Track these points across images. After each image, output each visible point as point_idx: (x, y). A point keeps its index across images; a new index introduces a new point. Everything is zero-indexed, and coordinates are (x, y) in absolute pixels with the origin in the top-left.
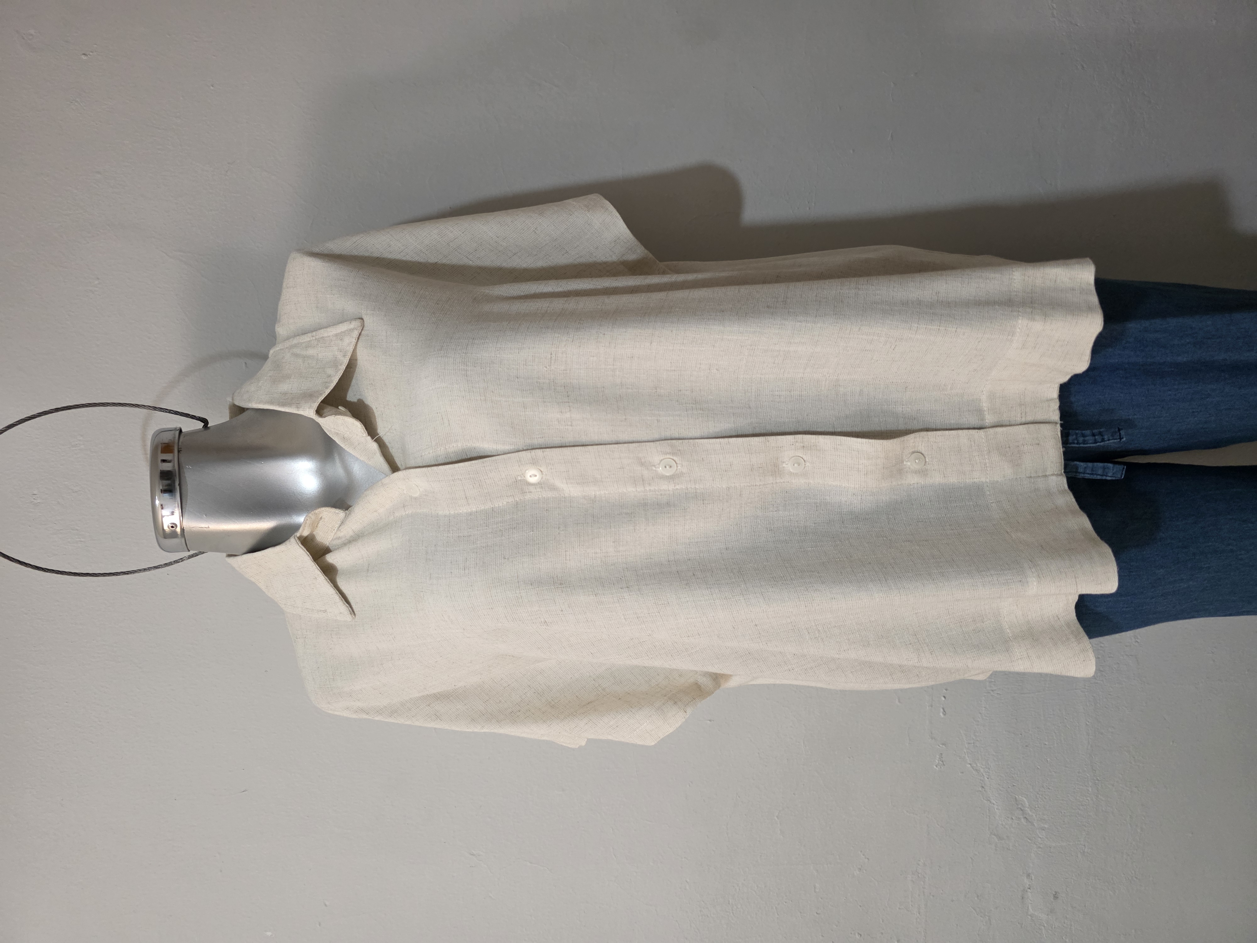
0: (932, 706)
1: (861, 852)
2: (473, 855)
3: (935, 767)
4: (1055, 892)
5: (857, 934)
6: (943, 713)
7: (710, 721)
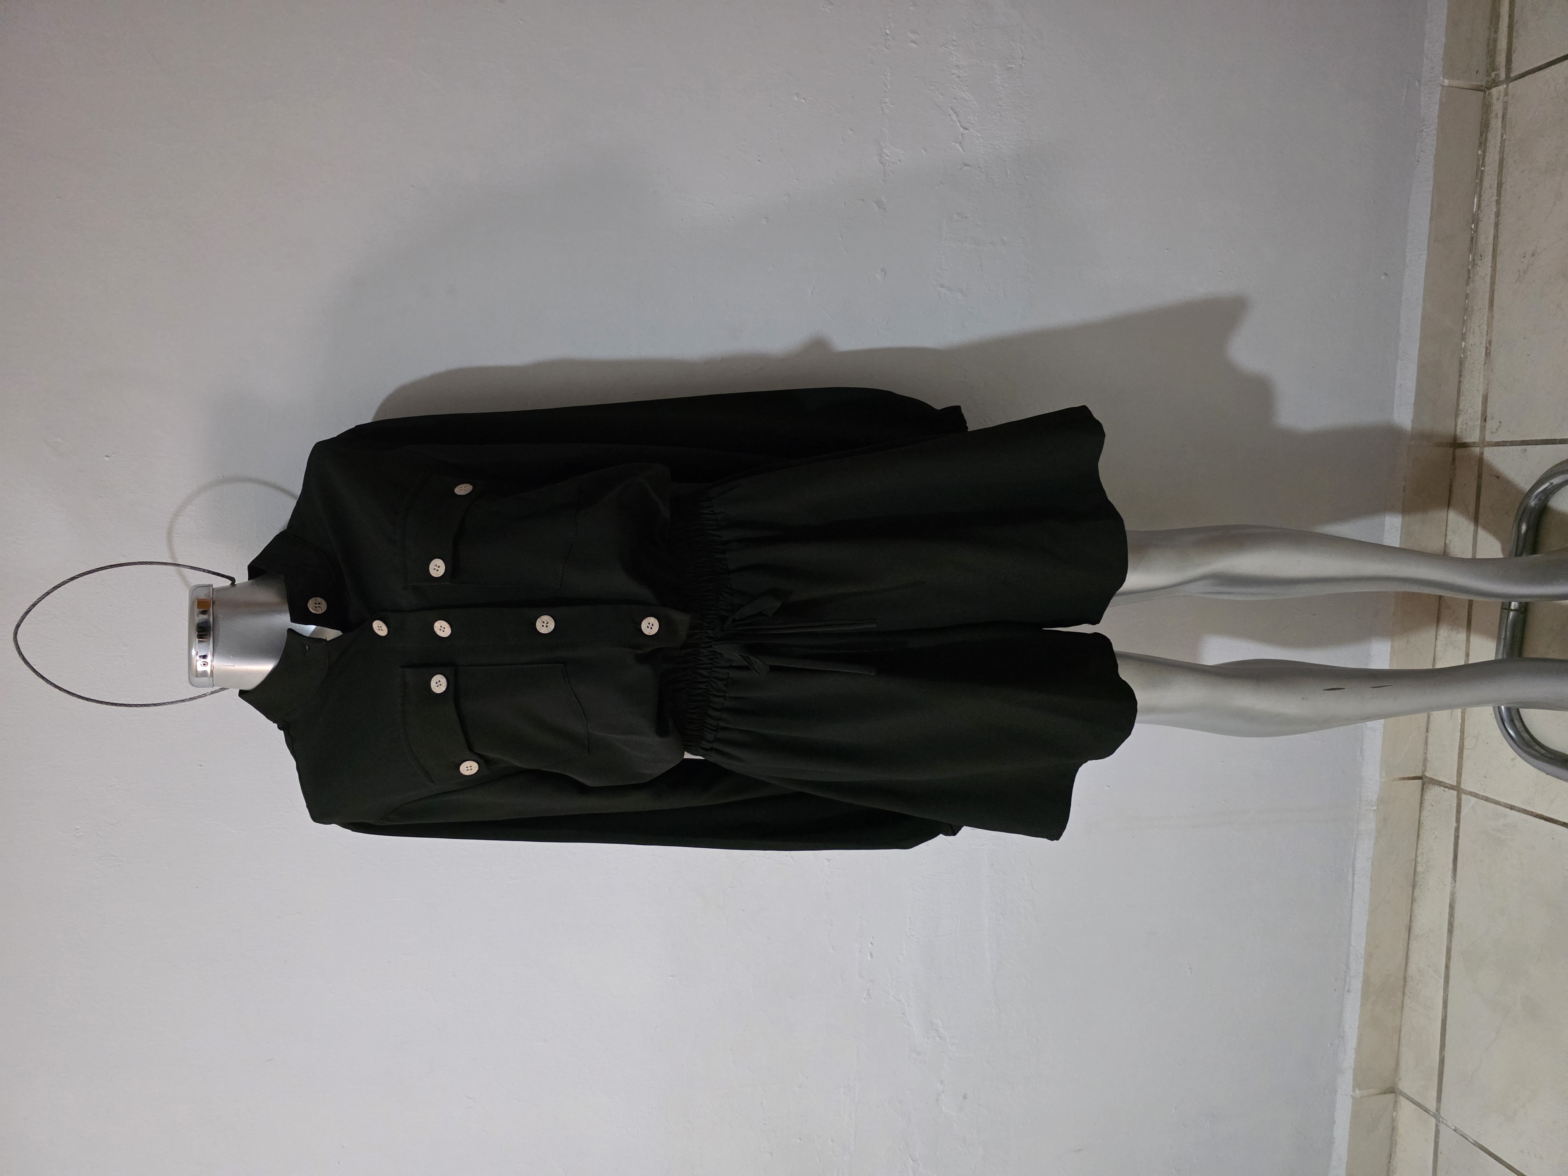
0: (861, 952)
1: (801, 1072)
3: (863, 1000)
4: (965, 1094)
6: (870, 956)
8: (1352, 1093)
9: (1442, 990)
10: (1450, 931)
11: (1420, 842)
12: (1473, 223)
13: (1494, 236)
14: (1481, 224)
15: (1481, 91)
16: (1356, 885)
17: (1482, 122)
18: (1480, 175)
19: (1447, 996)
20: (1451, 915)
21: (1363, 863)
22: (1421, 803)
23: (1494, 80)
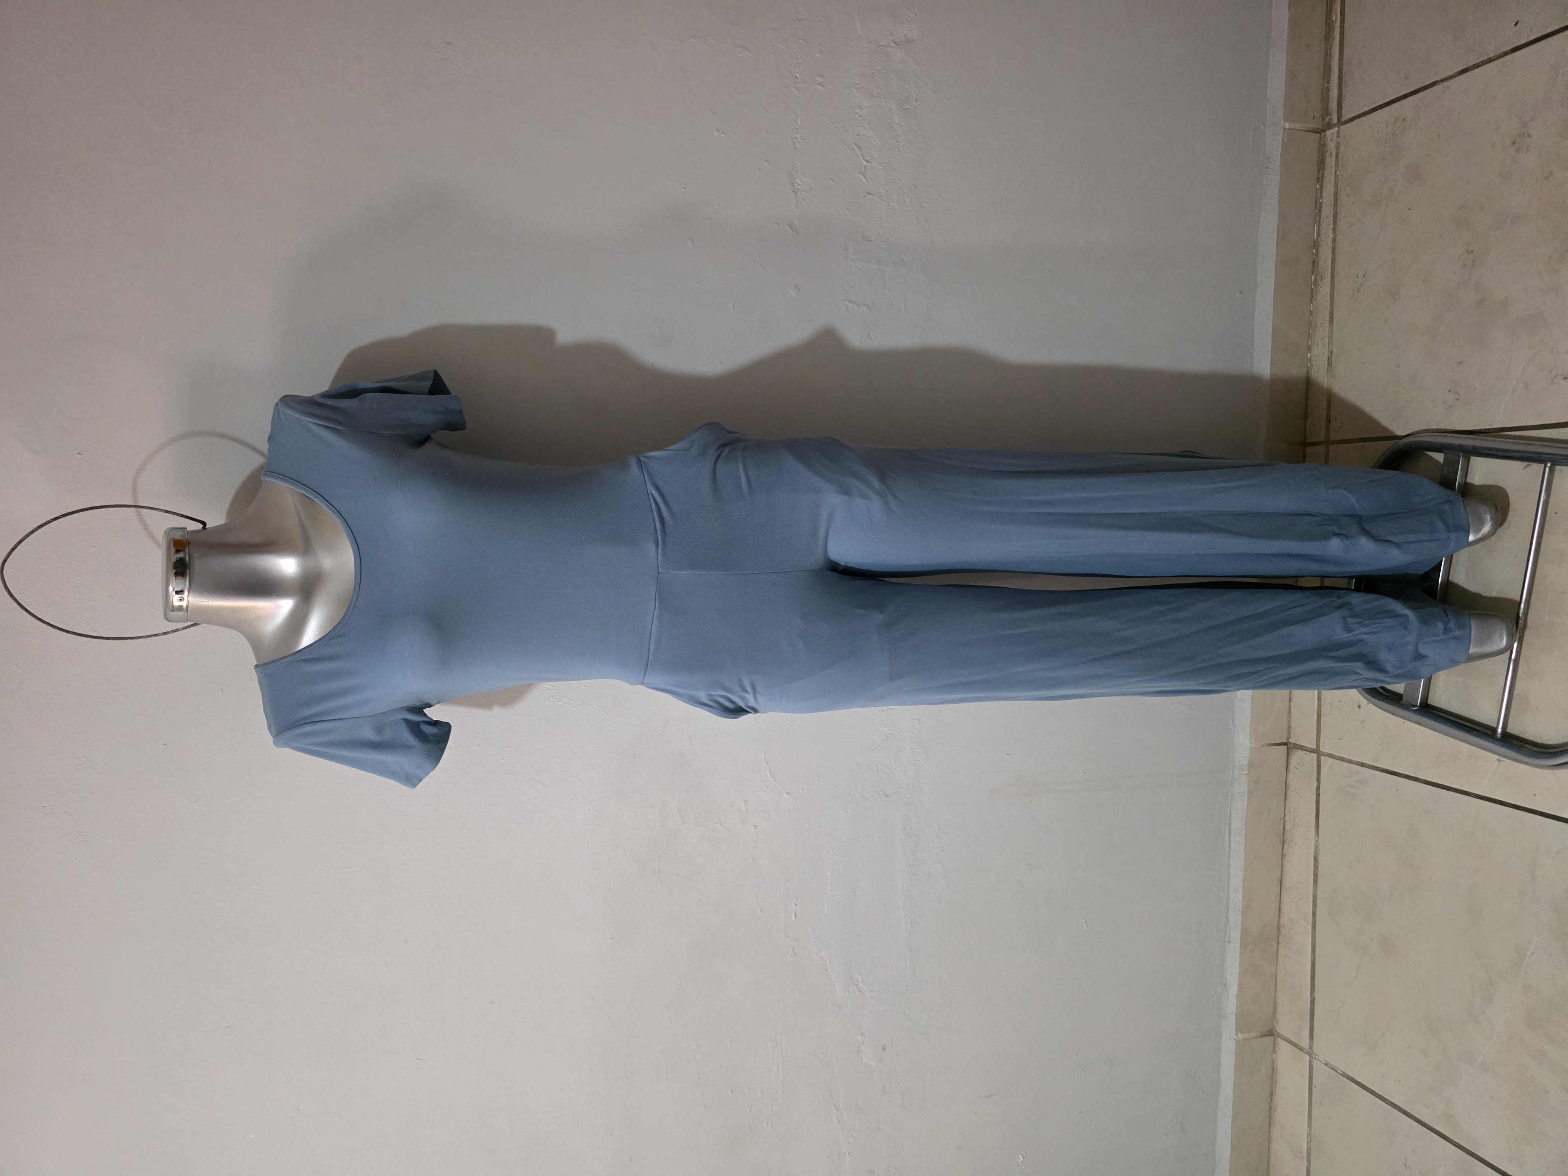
0: (786, 912)
1: (732, 1028)
2: (420, 1060)
3: (789, 958)
4: (884, 1045)
5: (729, 1092)
6: (795, 917)
7: (611, 939)
8: (1235, 1037)
9: (1311, 936)
10: (1316, 881)
11: (1287, 802)
12: (1314, 248)
13: (1332, 259)
14: (1321, 249)
15: (1318, 133)
16: (1232, 844)
17: (1318, 160)
18: (1318, 206)
19: (1315, 941)
20: (1316, 867)
21: (1238, 823)
22: (1287, 767)
23: (1328, 123)
